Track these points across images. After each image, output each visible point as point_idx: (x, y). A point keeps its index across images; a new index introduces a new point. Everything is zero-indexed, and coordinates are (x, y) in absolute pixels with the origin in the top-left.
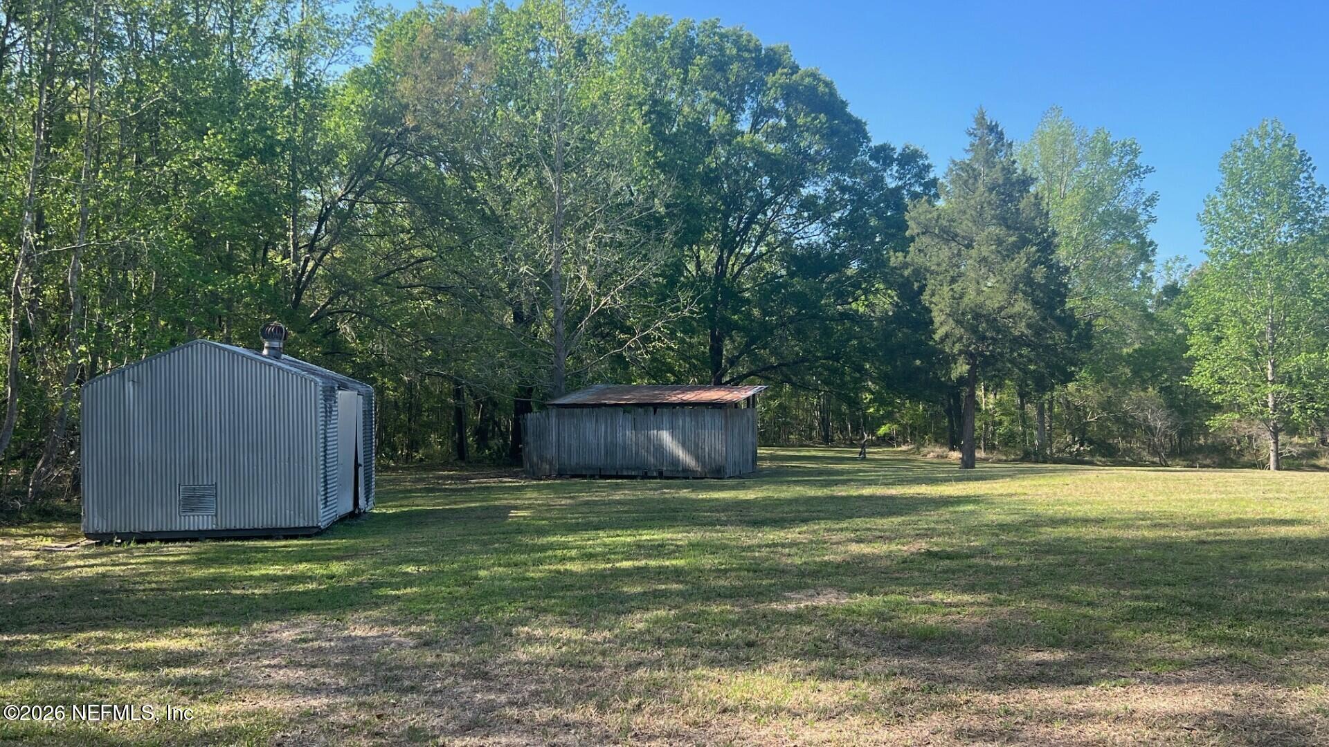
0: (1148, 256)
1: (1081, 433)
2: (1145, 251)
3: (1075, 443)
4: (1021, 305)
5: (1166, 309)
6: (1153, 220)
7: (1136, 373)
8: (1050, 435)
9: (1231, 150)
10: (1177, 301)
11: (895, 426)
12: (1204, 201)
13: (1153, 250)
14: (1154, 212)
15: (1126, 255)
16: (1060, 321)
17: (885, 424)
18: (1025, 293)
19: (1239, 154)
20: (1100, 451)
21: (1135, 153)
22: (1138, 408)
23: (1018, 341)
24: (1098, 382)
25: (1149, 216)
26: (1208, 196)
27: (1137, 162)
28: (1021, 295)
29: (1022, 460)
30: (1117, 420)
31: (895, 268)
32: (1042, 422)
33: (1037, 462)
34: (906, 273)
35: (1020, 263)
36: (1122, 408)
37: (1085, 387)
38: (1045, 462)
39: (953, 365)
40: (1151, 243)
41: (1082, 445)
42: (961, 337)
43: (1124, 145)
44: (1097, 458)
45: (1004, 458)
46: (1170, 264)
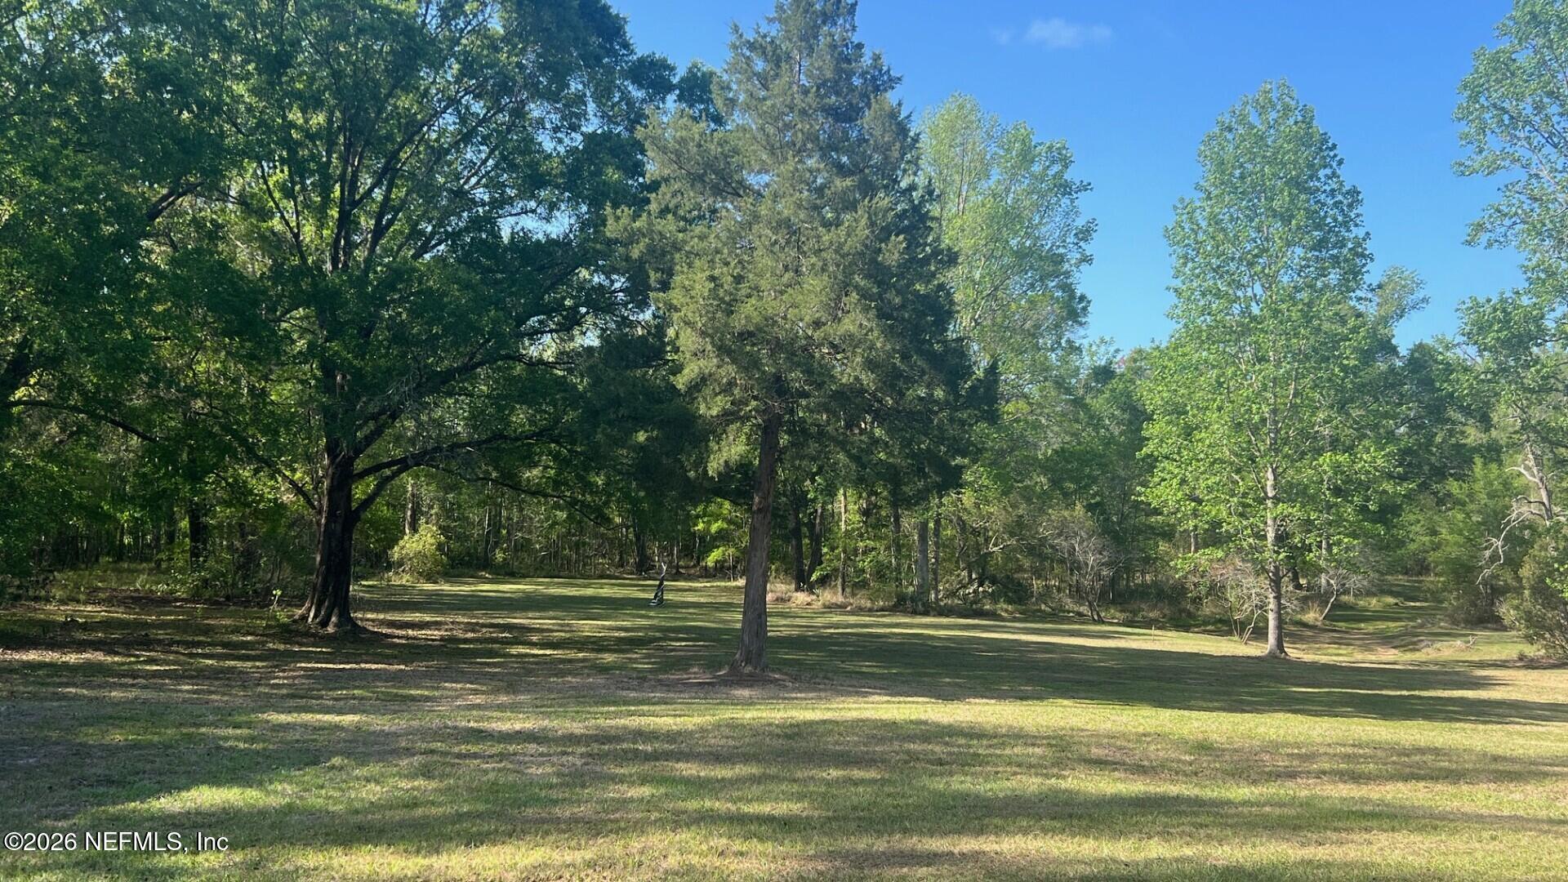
0: (1077, 315)
1: (981, 566)
2: (1074, 309)
3: (971, 581)
4: (855, 321)
5: (1096, 397)
6: (1087, 259)
7: (1055, 483)
8: (935, 572)
9: (1217, 130)
10: (1110, 386)
11: (731, 551)
12: (1175, 208)
13: (1085, 309)
14: (1089, 248)
15: (1048, 311)
16: (935, 360)
17: (718, 547)
18: (864, 295)
19: (1230, 136)
20: (1006, 595)
21: (1066, 163)
22: (1060, 535)
23: (850, 400)
24: (1005, 493)
25: (1083, 255)
26: (1182, 200)
27: (1067, 176)
28: (854, 296)
29: (893, 610)
30: (1031, 551)
31: (616, 241)
32: (924, 552)
33: (915, 613)
34: (635, 253)
35: (856, 229)
36: (1037, 533)
37: (988, 502)
38: (926, 614)
39: (713, 445)
40: (1082, 298)
41: (981, 585)
42: (731, 384)
43: (1050, 148)
44: (1002, 607)
45: (869, 605)
46: (1094, 348)
